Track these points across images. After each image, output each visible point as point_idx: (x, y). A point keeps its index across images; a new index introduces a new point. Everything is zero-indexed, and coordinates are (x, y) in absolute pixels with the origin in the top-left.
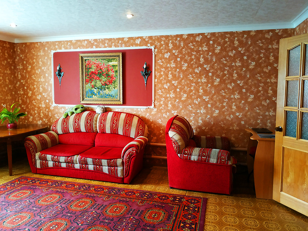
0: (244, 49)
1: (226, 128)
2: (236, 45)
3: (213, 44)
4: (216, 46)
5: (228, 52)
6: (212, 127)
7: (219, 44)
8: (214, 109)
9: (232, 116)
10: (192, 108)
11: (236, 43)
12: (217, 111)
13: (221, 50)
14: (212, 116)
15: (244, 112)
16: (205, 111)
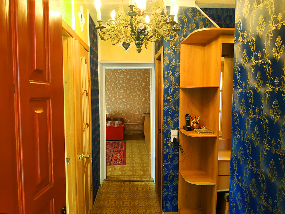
0: (140, 77)
1: (133, 113)
2: (136, 75)
3: (126, 74)
4: (127, 75)
5: (133, 78)
6: (127, 113)
7: (129, 74)
8: (127, 105)
9: (135, 108)
10: (117, 105)
11: (136, 74)
12: (129, 106)
13: (130, 77)
14: (126, 109)
15: (141, 106)
16: (123, 106)
